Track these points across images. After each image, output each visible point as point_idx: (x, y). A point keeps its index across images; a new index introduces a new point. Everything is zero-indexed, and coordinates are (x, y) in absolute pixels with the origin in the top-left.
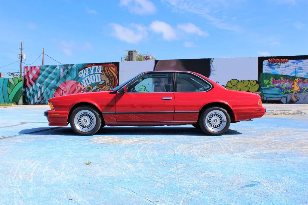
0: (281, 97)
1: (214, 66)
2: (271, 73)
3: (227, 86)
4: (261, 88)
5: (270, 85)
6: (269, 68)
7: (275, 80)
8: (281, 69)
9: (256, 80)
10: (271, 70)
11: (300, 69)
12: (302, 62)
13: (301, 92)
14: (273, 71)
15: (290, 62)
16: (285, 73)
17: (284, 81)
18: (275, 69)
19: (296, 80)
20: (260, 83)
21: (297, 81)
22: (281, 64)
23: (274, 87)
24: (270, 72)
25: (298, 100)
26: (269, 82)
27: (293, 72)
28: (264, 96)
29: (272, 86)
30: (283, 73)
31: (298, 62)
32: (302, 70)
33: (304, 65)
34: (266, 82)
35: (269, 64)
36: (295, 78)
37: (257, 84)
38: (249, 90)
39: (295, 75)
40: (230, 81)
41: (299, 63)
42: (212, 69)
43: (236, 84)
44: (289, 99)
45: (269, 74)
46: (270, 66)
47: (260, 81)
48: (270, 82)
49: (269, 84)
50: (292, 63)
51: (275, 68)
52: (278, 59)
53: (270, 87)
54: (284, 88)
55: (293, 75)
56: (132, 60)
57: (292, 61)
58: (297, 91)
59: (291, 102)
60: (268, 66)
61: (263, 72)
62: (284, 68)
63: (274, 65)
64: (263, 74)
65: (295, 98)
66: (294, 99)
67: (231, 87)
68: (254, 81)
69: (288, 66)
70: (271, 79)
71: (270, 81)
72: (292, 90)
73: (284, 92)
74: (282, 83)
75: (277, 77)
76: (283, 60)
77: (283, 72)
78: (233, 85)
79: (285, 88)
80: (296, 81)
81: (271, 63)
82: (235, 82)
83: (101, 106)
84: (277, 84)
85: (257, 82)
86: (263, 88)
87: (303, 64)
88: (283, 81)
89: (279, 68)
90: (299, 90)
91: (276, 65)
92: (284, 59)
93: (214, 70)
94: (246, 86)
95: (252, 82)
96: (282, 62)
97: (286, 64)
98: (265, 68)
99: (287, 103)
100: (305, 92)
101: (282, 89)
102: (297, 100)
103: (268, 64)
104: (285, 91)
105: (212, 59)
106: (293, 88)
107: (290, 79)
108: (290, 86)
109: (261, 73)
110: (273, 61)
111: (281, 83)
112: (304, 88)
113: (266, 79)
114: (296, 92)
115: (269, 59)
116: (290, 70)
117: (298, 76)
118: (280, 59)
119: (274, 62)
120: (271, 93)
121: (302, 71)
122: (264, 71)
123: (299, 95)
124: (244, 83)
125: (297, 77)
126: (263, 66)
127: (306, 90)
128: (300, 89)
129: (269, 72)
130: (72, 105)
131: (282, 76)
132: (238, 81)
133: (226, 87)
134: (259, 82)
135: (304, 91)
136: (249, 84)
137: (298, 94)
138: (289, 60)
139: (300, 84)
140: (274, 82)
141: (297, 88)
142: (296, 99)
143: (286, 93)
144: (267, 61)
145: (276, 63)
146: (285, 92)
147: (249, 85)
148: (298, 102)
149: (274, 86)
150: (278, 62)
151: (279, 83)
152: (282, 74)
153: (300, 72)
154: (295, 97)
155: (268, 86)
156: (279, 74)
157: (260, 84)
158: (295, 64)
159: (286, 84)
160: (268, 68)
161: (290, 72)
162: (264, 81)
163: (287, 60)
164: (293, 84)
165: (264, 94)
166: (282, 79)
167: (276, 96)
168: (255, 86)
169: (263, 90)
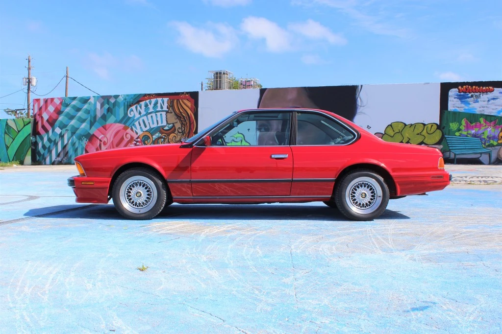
0: (481, 153)
1: (363, 98)
3: (385, 133)
4: (446, 138)
5: (460, 132)
6: (460, 103)
7: (471, 123)
8: (481, 103)
9: (436, 124)
10: (463, 105)
14: (467, 108)
15: (498, 91)
16: (487, 112)
17: (486, 126)
18: (469, 104)
20: (444, 128)
22: (481, 95)
24: (462, 110)
26: (459, 127)
28: (450, 151)
29: (465, 133)
30: (483, 110)
34: (453, 126)
35: (460, 95)
37: (438, 131)
38: (424, 141)
40: (391, 125)
42: (360, 105)
43: (401, 131)
44: (494, 156)
45: (460, 112)
46: (461, 98)
47: (444, 125)
48: (461, 127)
49: (459, 130)
50: (500, 93)
51: (471, 103)
52: (476, 86)
53: (461, 135)
54: (485, 136)
56: (220, 88)
57: (501, 90)
59: (499, 162)
60: (458, 98)
61: (449, 110)
62: (486, 103)
63: (469, 97)
64: (450, 112)
67: (392, 135)
68: (432, 125)
69: (494, 99)
70: (463, 122)
71: (461, 124)
72: (500, 142)
73: (485, 144)
74: (483, 128)
75: (473, 119)
76: (484, 88)
77: (484, 109)
78: (395, 132)
79: (488, 137)
81: (462, 93)
82: (400, 126)
83: (165, 169)
84: (473, 130)
85: (439, 127)
86: (449, 138)
88: (484, 124)
89: (477, 102)
91: (472, 96)
92: (486, 86)
93: (363, 106)
94: (418, 134)
95: (430, 126)
96: (483, 93)
97: (490, 95)
98: (453, 103)
99: (490, 164)
101: (481, 139)
103: (457, 95)
105: (360, 87)
107: (497, 121)
108: (496, 134)
109: (446, 111)
110: (466, 89)
111: (480, 128)
113: (455, 121)
115: (460, 87)
116: (496, 105)
118: (479, 87)
119: (468, 91)
120: (462, 146)
122: (451, 108)
124: (415, 129)
126: (449, 99)
129: (458, 110)
130: (116, 168)
131: (482, 115)
132: (405, 125)
133: (383, 135)
134: (442, 127)
136: (425, 131)
138: (495, 89)
140: (468, 127)
143: (489, 146)
144: (457, 89)
145: (472, 94)
146: (487, 144)
147: (424, 133)
149: (468, 134)
150: (476, 92)
151: (477, 129)
152: (482, 112)
155: (457, 134)
156: (478, 113)
157: (444, 130)
159: (489, 131)
160: (457, 102)
161: (496, 109)
162: (451, 124)
163: (491, 88)
165: (450, 148)
166: (482, 122)
167: (471, 152)
168: (434, 134)
169: (448, 141)
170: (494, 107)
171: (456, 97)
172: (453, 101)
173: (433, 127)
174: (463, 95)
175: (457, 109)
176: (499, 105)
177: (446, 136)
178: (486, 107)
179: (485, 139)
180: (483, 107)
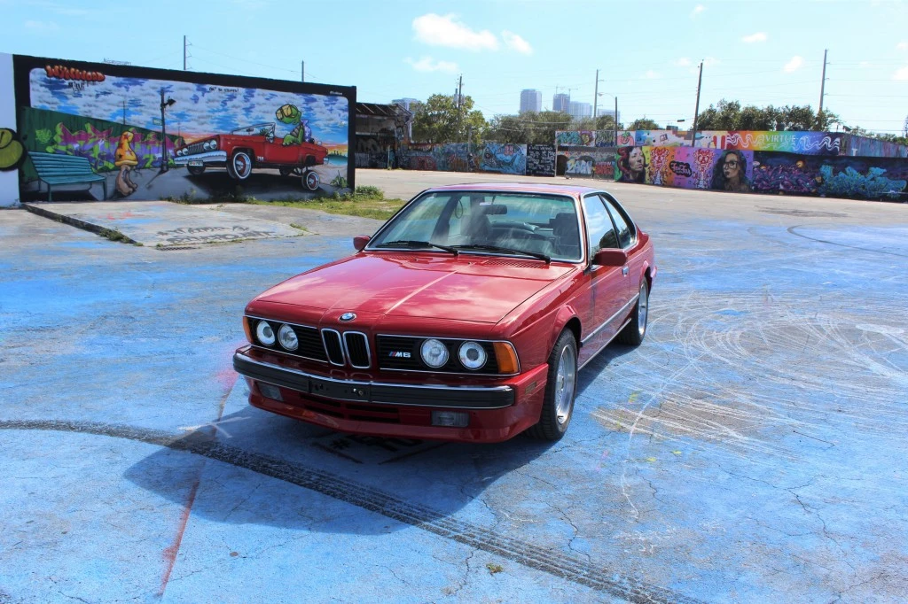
0: (91, 183)
2: (57, 110)
4: (30, 156)
5: (55, 146)
6: (50, 95)
7: (71, 131)
8: (85, 99)
9: (11, 131)
10: (56, 100)
11: (135, 103)
12: (140, 84)
13: (139, 169)
14: (63, 105)
15: (110, 81)
16: (96, 114)
17: (95, 137)
18: (67, 98)
19: (125, 133)
20: (25, 138)
21: (130, 139)
22: (85, 85)
23: (69, 152)
24: (54, 108)
25: (134, 191)
26: (52, 138)
27: (118, 111)
28: (39, 179)
29: (63, 148)
30: (90, 111)
31: (130, 85)
32: (143, 108)
33: (145, 95)
34: (42, 135)
35: (51, 82)
36: (123, 128)
37: (15, 143)
39: (124, 121)
41: (132, 88)
44: (110, 187)
45: (51, 112)
46: (53, 87)
47: (25, 132)
48: (55, 138)
50: (114, 84)
51: (69, 96)
52: (75, 68)
53: (56, 151)
54: (95, 155)
55: (119, 119)
57: (114, 79)
58: (131, 166)
59: (118, 196)
60: (46, 86)
61: (32, 106)
62: (93, 98)
63: (65, 87)
64: (34, 110)
65: (125, 185)
66: (124, 187)
68: (3, 131)
69: (105, 93)
70: (59, 130)
71: (54, 133)
72: (118, 163)
73: (95, 167)
74: (91, 141)
75: (74, 124)
76: (89, 74)
77: (91, 108)
79: (99, 155)
80: (126, 137)
81: (53, 79)
84: (76, 143)
85: (16, 136)
86: (36, 156)
87: (143, 90)
88: (93, 135)
89: (80, 96)
90: (136, 163)
91: (70, 85)
92: (92, 71)
96: (88, 81)
97: (99, 86)
98: (39, 94)
99: (106, 199)
100: (149, 168)
101: (91, 159)
102: (131, 190)
103: (45, 81)
104: (101, 165)
106: (121, 156)
107: (113, 130)
108: (112, 151)
109: (27, 108)
110: (60, 72)
111: (87, 141)
112: (148, 156)
113: (44, 127)
114: (129, 168)
115: (49, 67)
116: (109, 104)
117: (132, 123)
118: (81, 70)
119: (62, 76)
120: (59, 171)
121: (141, 111)
122: (35, 102)
123: (136, 176)
125: (130, 127)
126: (32, 86)
127: (152, 164)
128: (138, 159)
129: (49, 107)
131: (89, 119)
134: (22, 135)
135: (148, 165)
137: (132, 173)
138: (106, 76)
139: (138, 146)
140: (67, 139)
141: (129, 158)
142: (130, 186)
143: (102, 170)
144: (43, 70)
145: (71, 81)
146: (99, 167)
148: (135, 194)
149: (67, 150)
150: (76, 79)
151: (82, 142)
152: (89, 115)
153: (134, 114)
154: (126, 181)
155: (50, 149)
156: (80, 114)
157: (25, 143)
158: (123, 88)
159: (101, 146)
160: (46, 94)
161: (110, 110)
162: (37, 132)
163: (100, 74)
164: (120, 146)
165: (40, 174)
166: (90, 130)
167: (75, 180)
168: (8, 150)
169: (35, 162)
170: (107, 107)
171: (43, 83)
172: (38, 90)
173: (5, 136)
174: (54, 82)
175: (47, 105)
176: (113, 105)
177: (30, 153)
178: (95, 106)
179: (95, 158)
180: (90, 106)
